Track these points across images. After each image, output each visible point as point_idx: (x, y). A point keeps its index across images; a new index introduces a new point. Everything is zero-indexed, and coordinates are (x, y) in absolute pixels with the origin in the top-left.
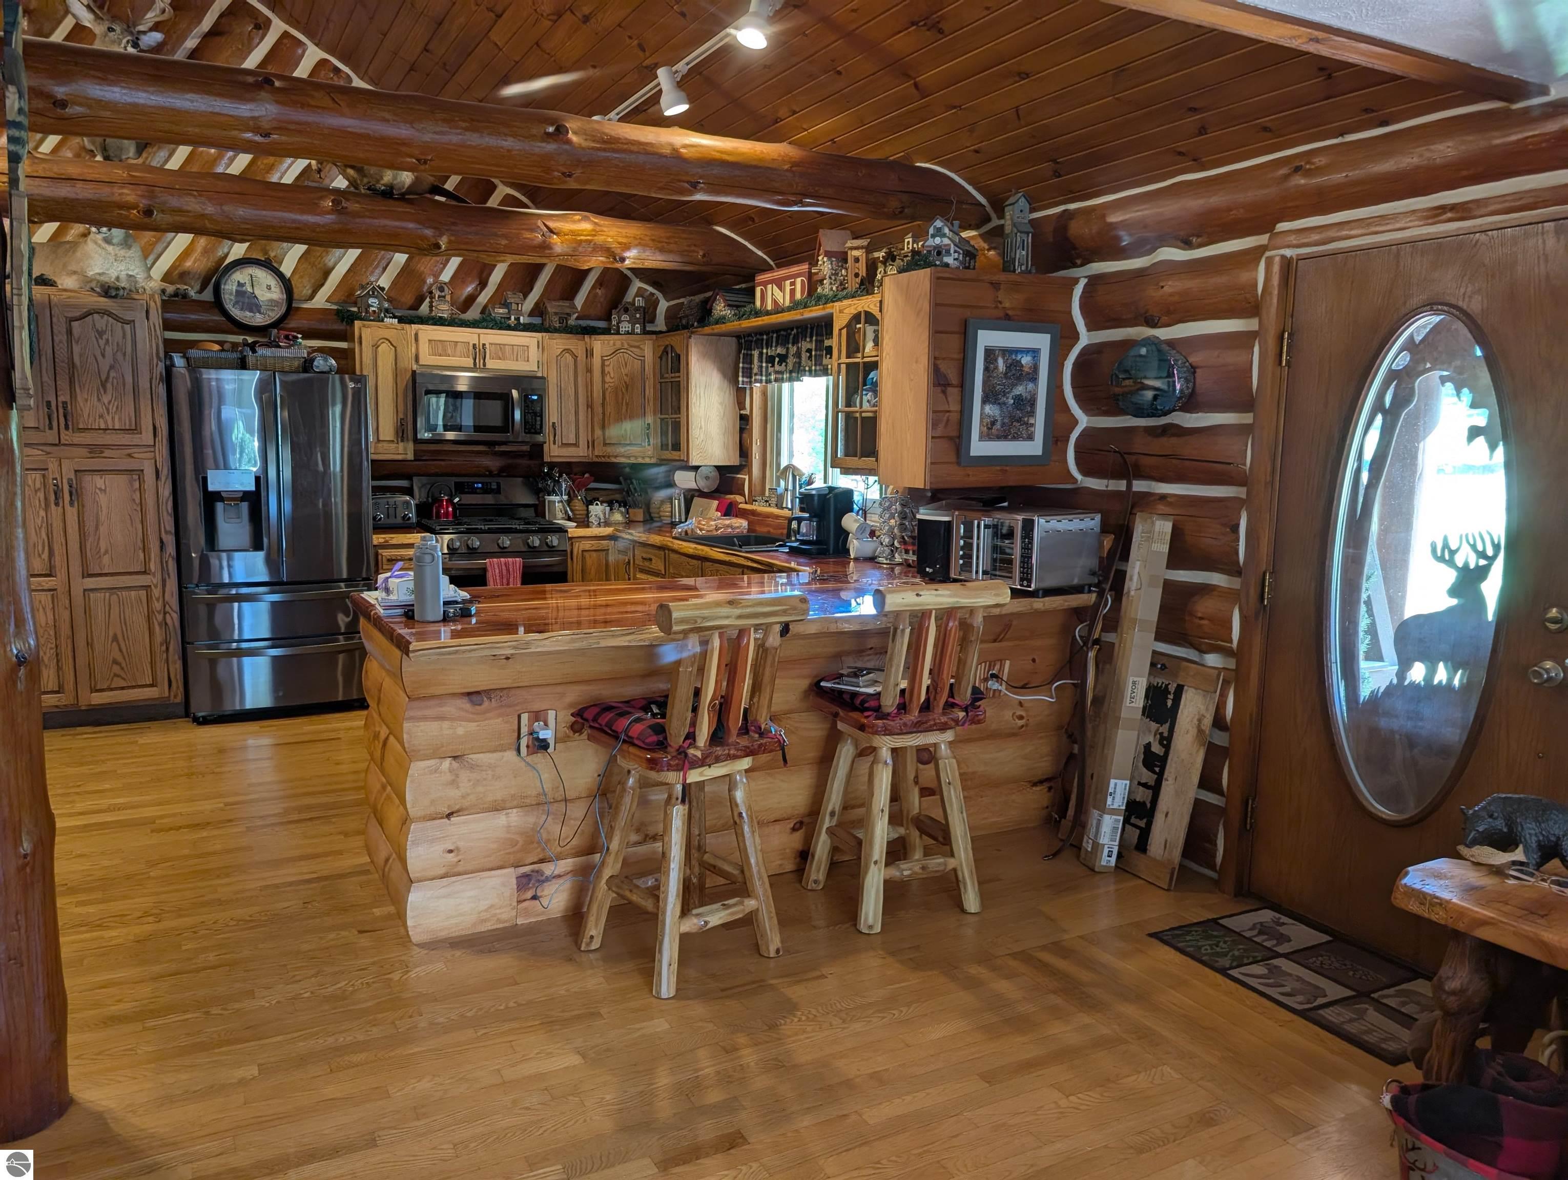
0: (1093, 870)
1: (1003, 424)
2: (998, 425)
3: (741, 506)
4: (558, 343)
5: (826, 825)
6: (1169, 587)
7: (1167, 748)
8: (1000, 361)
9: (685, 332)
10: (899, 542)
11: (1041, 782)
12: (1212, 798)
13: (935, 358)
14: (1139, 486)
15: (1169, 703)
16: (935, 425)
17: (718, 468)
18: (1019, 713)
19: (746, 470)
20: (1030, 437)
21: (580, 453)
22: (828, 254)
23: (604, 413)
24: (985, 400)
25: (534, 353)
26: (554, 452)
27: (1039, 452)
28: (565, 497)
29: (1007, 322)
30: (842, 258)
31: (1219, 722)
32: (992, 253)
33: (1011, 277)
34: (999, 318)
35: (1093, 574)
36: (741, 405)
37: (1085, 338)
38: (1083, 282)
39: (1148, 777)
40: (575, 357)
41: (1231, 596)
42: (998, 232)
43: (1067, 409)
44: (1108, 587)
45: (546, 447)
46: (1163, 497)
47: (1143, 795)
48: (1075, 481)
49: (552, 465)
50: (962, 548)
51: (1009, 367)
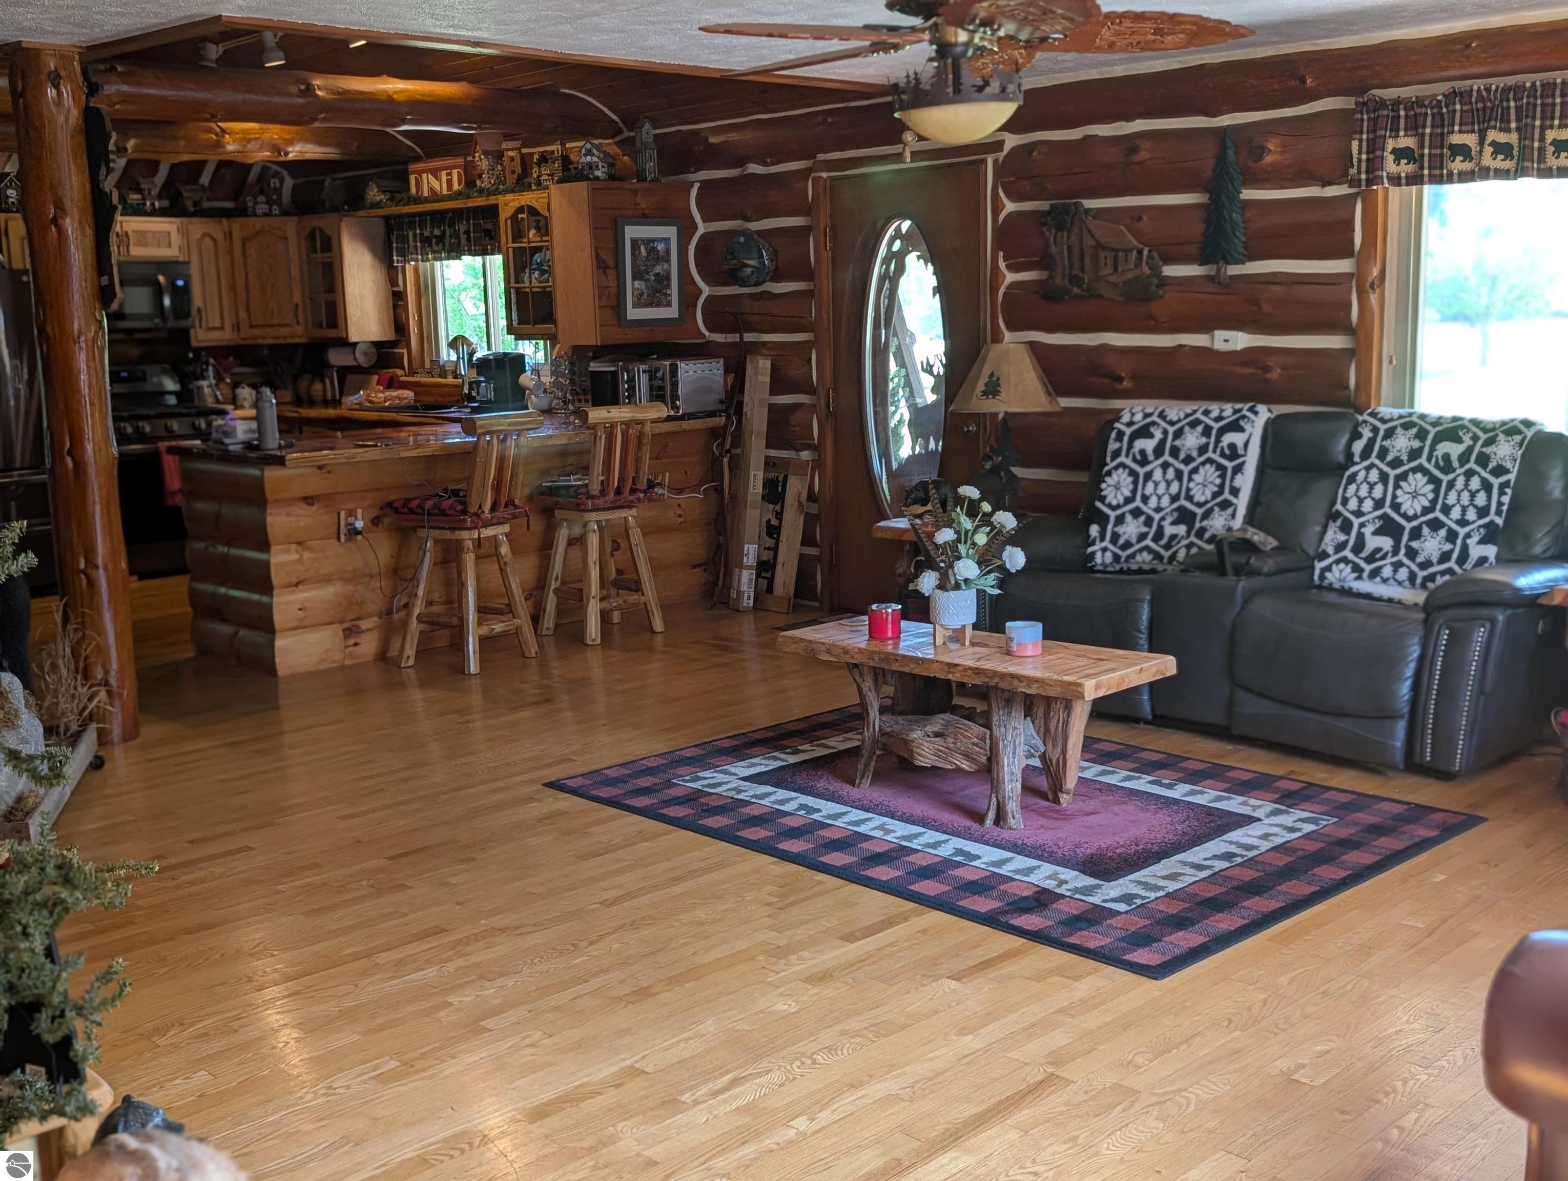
0: (738, 611)
1: (648, 295)
2: (645, 296)
3: (402, 379)
4: (198, 227)
5: (553, 587)
6: (773, 409)
7: (781, 520)
8: (643, 248)
9: (336, 215)
10: (571, 394)
11: (698, 565)
12: (812, 551)
13: (597, 248)
14: (749, 337)
15: (780, 489)
16: (600, 298)
17: (376, 344)
18: (679, 512)
19: (404, 344)
20: (669, 304)
21: (225, 336)
22: (486, 153)
23: (248, 296)
24: (634, 278)
25: (175, 238)
26: (201, 337)
27: (676, 315)
28: (214, 382)
29: (643, 219)
30: (499, 155)
31: (811, 497)
32: (626, 158)
33: (644, 185)
34: (638, 217)
35: (721, 402)
36: (393, 282)
37: (702, 228)
38: (697, 185)
39: (769, 542)
40: (215, 241)
41: (812, 408)
42: (630, 142)
43: (693, 282)
44: (732, 412)
45: (192, 332)
46: (764, 344)
47: (767, 556)
48: (704, 336)
49: (198, 351)
50: (627, 390)
51: (649, 253)
